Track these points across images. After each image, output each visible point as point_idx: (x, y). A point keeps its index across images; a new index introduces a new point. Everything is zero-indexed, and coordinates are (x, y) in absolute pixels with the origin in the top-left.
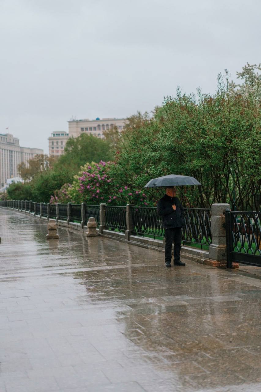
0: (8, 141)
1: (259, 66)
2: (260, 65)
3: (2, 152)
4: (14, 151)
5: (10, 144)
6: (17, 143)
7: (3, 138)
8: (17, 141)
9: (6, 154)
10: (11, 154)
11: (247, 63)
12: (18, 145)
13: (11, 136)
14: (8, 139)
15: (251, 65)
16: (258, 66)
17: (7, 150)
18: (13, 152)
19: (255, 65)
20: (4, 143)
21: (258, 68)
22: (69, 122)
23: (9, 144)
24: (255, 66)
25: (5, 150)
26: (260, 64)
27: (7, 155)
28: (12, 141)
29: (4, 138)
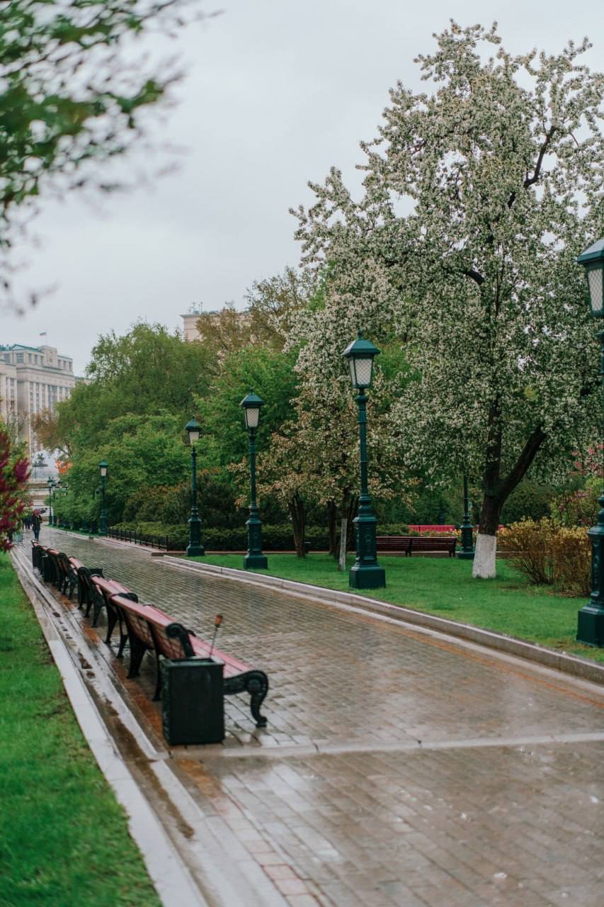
0: (46, 365)
1: (493, 33)
2: (494, 28)
3: (32, 388)
4: (61, 388)
5: (49, 370)
6: (68, 368)
7: (33, 357)
8: (67, 364)
9: (41, 393)
10: (52, 394)
11: (452, 21)
12: (70, 373)
13: (53, 351)
14: (45, 359)
15: (463, 29)
16: (487, 31)
17: (44, 385)
18: (58, 390)
19: (478, 27)
20: (37, 367)
21: (487, 37)
22: (185, 317)
23: (47, 370)
24: (476, 32)
25: (38, 384)
26: (496, 23)
27: (44, 395)
28: (55, 364)
29: (36, 356)
